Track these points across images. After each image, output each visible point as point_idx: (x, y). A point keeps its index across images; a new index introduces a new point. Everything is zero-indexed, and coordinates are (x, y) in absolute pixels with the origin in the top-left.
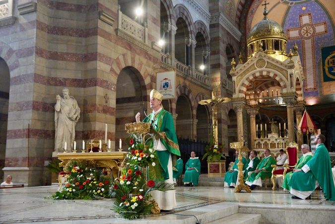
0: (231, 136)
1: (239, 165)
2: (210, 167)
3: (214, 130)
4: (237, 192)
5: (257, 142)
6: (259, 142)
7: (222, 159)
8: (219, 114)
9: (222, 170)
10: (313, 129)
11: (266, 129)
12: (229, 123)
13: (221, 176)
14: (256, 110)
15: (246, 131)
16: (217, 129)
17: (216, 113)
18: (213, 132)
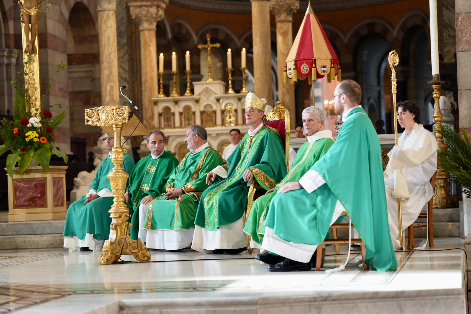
0: (77, 89)
1: (115, 179)
2: (16, 189)
3: (26, 70)
4: (108, 262)
5: (160, 108)
6: (167, 109)
7: (56, 160)
8: (42, 17)
9: (55, 196)
10: (328, 64)
11: (188, 68)
12: (71, 48)
13: (50, 216)
14: (158, 7)
15: (126, 76)
16: (36, 66)
17: (33, 12)
18: (23, 74)
